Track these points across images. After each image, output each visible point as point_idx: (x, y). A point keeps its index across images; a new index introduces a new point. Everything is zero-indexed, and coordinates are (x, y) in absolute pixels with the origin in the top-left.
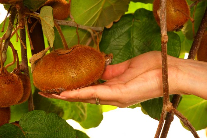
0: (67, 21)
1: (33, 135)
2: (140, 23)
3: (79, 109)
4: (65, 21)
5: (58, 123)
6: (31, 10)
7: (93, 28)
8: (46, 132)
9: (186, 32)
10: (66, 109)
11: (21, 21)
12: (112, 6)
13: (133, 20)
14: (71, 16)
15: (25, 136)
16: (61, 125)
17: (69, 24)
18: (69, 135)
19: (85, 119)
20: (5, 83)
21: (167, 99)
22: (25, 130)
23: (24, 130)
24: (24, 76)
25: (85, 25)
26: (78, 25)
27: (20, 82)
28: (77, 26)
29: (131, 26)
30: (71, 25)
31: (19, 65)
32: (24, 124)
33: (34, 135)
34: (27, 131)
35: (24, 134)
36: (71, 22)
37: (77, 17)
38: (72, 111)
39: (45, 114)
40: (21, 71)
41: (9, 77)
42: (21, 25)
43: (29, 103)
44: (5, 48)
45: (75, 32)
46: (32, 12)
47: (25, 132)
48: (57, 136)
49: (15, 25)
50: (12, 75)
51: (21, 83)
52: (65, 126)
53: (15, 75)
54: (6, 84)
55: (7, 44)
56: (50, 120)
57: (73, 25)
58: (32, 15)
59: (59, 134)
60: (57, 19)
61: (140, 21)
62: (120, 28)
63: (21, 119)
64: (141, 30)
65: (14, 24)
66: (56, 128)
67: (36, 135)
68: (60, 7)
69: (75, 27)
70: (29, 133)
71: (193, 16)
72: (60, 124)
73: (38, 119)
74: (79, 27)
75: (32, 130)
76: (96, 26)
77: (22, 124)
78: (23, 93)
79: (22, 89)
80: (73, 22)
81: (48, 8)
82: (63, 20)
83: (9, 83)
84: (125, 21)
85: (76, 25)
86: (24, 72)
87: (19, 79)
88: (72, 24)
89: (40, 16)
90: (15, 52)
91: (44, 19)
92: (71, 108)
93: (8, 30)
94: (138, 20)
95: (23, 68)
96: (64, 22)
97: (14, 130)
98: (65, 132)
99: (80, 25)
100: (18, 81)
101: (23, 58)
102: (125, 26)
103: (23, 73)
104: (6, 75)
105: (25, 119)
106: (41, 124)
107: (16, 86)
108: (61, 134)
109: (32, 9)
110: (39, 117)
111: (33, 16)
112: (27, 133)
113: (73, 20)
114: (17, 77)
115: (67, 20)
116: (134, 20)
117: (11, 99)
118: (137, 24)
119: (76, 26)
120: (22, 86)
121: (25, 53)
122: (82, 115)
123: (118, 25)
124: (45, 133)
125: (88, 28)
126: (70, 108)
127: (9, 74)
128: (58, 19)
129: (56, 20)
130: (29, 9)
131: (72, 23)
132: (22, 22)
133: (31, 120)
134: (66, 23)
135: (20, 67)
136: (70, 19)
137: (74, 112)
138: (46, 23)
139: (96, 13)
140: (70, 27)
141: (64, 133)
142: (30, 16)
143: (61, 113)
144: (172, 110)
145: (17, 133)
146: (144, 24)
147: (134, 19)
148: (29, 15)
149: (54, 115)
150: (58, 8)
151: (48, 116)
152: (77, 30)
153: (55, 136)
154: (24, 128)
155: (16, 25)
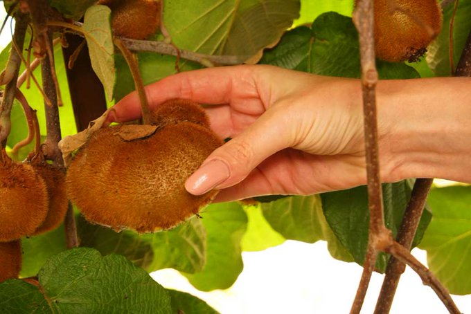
0: (154, 43)
1: (69, 307)
2: (327, 47)
3: (188, 245)
4: (148, 42)
5: (129, 276)
6: (67, 16)
7: (214, 57)
8: (100, 297)
9: (436, 63)
10: (157, 245)
11: (39, 40)
12: (261, 5)
13: (311, 42)
14: (164, 31)
15: (51, 307)
16: (136, 283)
17: (158, 50)
18: (154, 305)
19: (204, 267)
20: (5, 185)
21: (378, 220)
22: (52, 294)
23: (50, 295)
24: (51, 169)
25: (197, 51)
26: (180, 51)
27: (40, 184)
28: (179, 53)
29: (308, 54)
30: (163, 51)
31: (41, 143)
32: (49, 280)
33: (73, 305)
34: (56, 295)
35: (50, 304)
36: (162, 44)
37: (178, 32)
38: (172, 250)
39: (98, 256)
40: (46, 158)
41: (14, 171)
42: (38, 51)
43: (67, 231)
44: (7, 106)
45: (174, 68)
46: (69, 21)
47: (52, 298)
48: (125, 307)
49: (26, 50)
50: (21, 166)
51: (43, 186)
52: (144, 284)
53: (29, 167)
54: (6, 187)
55: (11, 95)
56: (110, 271)
57: (168, 51)
58: (68, 29)
59: (132, 303)
60: (128, 37)
61: (326, 42)
62: (281, 60)
63: (42, 269)
64: (330, 62)
65: (24, 49)
66: (124, 288)
67: (76, 307)
68: (137, 10)
69: (174, 56)
70: (61, 300)
71: (451, 25)
72: (133, 281)
73: (81, 269)
74: (182, 56)
75: (68, 294)
76: (223, 54)
77: (45, 280)
78: (46, 209)
79: (45, 199)
80: (167, 44)
81: (102, 10)
82: (144, 39)
83: (12, 186)
84: (292, 45)
85: (175, 51)
86: (53, 161)
87: (36, 177)
88: (166, 48)
89: (84, 29)
90: (32, 114)
91: (92, 35)
92: (170, 242)
93: (10, 63)
94: (322, 40)
95: (51, 151)
96: (147, 44)
97: (25, 294)
98: (145, 299)
99: (185, 52)
100: (35, 181)
101: (49, 127)
102: (294, 56)
103: (50, 162)
104: (7, 167)
105: (52, 268)
106: (89, 279)
107: (30, 192)
108: (135, 303)
109: (69, 13)
110: (85, 265)
111: (73, 31)
112: (56, 302)
113: (168, 40)
114: (33, 171)
115: (155, 39)
116: (314, 41)
117: (18, 222)
118: (320, 49)
119: (176, 54)
120: (45, 193)
121: (55, 117)
122: (195, 256)
123: (277, 55)
124: (99, 301)
125: (203, 58)
126: (167, 243)
127: (14, 164)
128: (132, 38)
129: (127, 39)
130: (63, 15)
131: (164, 46)
132: (40, 44)
133: (66, 271)
134: (150, 46)
135: (44, 148)
136: (161, 37)
137: (176, 251)
138: (97, 45)
139: (222, 22)
140: (162, 55)
141: (143, 302)
142: (64, 30)
143: (147, 255)
144: (391, 246)
145: (33, 300)
146: (337, 49)
147: (313, 38)
148: (63, 28)
149: (120, 259)
150: (131, 12)
151: (106, 261)
152: (176, 62)
153: (122, 307)
154: (48, 289)
155: (29, 50)
